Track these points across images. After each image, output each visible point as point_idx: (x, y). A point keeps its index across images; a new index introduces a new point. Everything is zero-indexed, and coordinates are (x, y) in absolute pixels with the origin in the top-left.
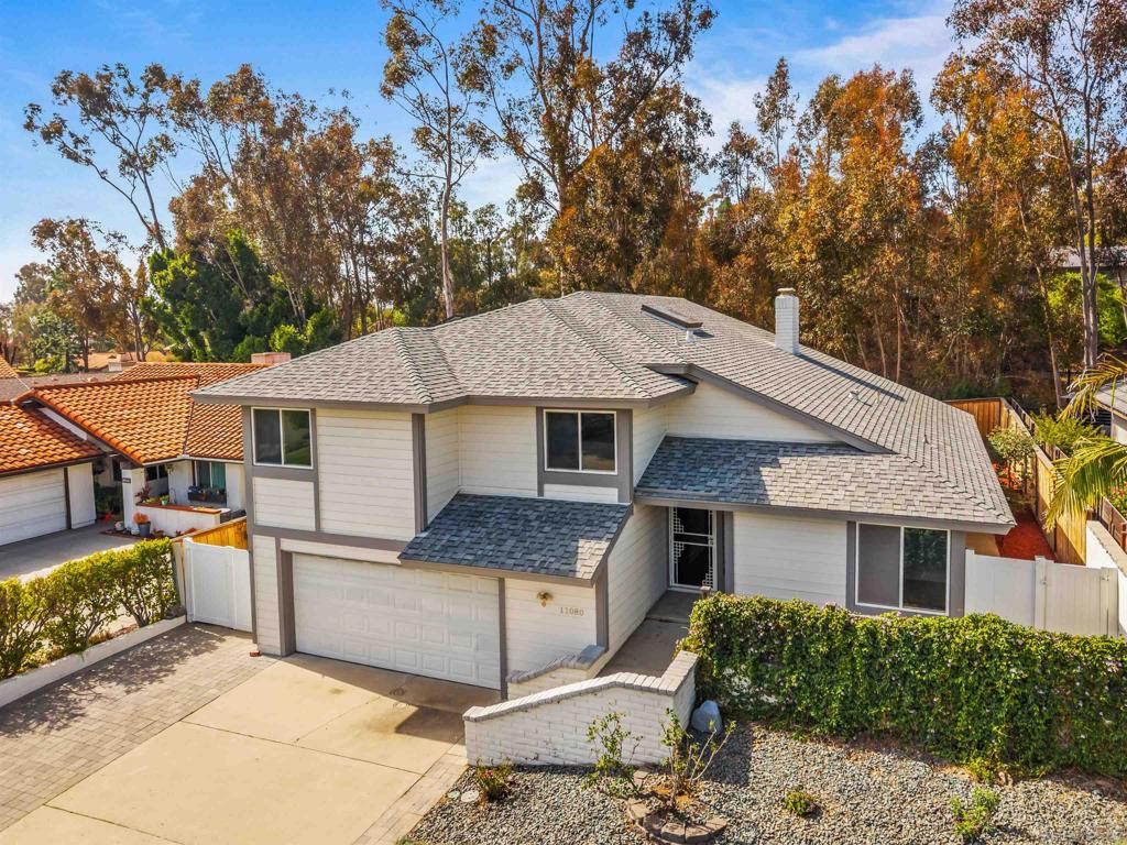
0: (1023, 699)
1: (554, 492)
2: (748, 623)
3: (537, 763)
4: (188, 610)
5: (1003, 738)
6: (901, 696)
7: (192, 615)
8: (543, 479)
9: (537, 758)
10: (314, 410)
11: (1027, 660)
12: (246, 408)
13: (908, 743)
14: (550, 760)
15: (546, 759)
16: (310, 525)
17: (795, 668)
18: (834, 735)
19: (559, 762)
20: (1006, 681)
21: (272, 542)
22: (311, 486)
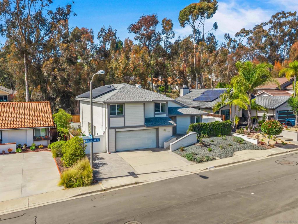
1: (156, 116)
5: (221, 133)
10: (124, 104)
16: (123, 125)
21: (114, 130)
22: (123, 118)
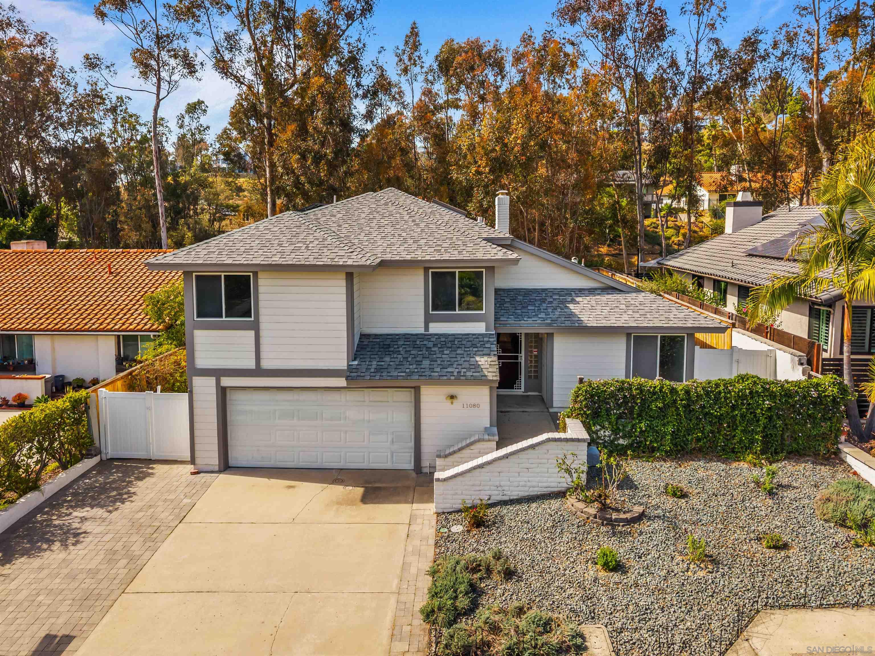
0: (770, 418)
1: (436, 328)
2: (613, 395)
3: (490, 502)
4: (103, 449)
5: (761, 442)
6: (703, 427)
7: (106, 454)
8: (428, 319)
9: (489, 499)
10: (256, 274)
11: (772, 396)
12: (187, 274)
13: (707, 454)
14: (500, 498)
15: (496, 498)
16: (251, 364)
17: (642, 419)
18: (669, 455)
19: (506, 498)
20: (762, 409)
21: (212, 381)
22: (252, 333)
